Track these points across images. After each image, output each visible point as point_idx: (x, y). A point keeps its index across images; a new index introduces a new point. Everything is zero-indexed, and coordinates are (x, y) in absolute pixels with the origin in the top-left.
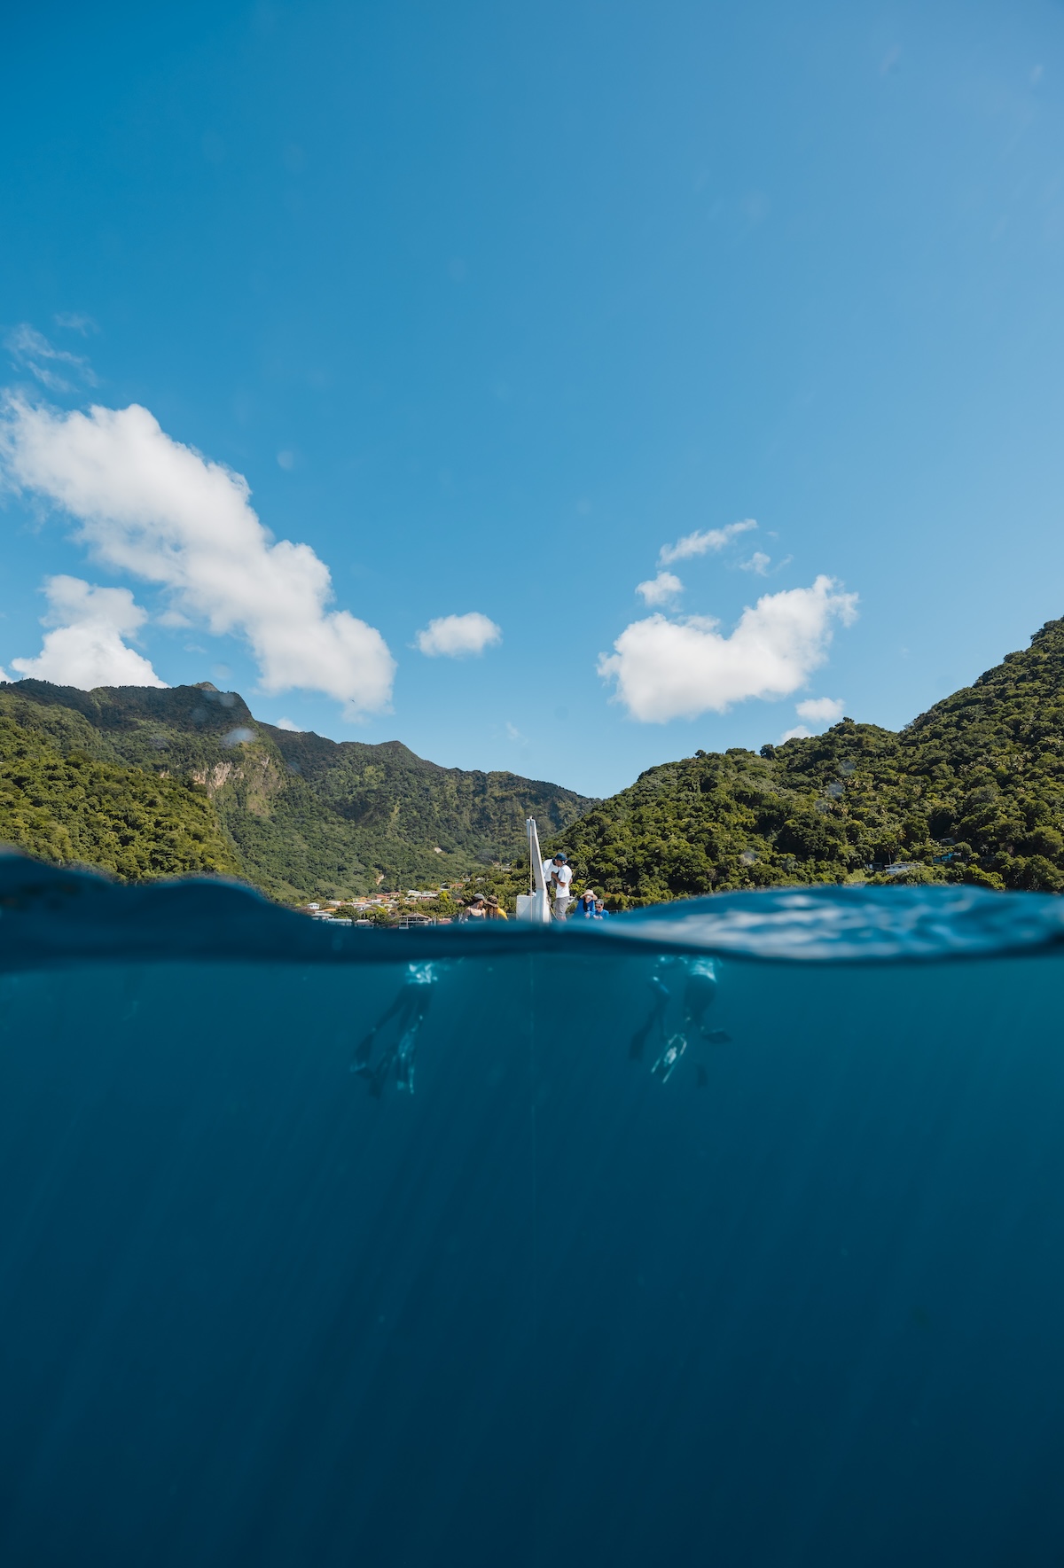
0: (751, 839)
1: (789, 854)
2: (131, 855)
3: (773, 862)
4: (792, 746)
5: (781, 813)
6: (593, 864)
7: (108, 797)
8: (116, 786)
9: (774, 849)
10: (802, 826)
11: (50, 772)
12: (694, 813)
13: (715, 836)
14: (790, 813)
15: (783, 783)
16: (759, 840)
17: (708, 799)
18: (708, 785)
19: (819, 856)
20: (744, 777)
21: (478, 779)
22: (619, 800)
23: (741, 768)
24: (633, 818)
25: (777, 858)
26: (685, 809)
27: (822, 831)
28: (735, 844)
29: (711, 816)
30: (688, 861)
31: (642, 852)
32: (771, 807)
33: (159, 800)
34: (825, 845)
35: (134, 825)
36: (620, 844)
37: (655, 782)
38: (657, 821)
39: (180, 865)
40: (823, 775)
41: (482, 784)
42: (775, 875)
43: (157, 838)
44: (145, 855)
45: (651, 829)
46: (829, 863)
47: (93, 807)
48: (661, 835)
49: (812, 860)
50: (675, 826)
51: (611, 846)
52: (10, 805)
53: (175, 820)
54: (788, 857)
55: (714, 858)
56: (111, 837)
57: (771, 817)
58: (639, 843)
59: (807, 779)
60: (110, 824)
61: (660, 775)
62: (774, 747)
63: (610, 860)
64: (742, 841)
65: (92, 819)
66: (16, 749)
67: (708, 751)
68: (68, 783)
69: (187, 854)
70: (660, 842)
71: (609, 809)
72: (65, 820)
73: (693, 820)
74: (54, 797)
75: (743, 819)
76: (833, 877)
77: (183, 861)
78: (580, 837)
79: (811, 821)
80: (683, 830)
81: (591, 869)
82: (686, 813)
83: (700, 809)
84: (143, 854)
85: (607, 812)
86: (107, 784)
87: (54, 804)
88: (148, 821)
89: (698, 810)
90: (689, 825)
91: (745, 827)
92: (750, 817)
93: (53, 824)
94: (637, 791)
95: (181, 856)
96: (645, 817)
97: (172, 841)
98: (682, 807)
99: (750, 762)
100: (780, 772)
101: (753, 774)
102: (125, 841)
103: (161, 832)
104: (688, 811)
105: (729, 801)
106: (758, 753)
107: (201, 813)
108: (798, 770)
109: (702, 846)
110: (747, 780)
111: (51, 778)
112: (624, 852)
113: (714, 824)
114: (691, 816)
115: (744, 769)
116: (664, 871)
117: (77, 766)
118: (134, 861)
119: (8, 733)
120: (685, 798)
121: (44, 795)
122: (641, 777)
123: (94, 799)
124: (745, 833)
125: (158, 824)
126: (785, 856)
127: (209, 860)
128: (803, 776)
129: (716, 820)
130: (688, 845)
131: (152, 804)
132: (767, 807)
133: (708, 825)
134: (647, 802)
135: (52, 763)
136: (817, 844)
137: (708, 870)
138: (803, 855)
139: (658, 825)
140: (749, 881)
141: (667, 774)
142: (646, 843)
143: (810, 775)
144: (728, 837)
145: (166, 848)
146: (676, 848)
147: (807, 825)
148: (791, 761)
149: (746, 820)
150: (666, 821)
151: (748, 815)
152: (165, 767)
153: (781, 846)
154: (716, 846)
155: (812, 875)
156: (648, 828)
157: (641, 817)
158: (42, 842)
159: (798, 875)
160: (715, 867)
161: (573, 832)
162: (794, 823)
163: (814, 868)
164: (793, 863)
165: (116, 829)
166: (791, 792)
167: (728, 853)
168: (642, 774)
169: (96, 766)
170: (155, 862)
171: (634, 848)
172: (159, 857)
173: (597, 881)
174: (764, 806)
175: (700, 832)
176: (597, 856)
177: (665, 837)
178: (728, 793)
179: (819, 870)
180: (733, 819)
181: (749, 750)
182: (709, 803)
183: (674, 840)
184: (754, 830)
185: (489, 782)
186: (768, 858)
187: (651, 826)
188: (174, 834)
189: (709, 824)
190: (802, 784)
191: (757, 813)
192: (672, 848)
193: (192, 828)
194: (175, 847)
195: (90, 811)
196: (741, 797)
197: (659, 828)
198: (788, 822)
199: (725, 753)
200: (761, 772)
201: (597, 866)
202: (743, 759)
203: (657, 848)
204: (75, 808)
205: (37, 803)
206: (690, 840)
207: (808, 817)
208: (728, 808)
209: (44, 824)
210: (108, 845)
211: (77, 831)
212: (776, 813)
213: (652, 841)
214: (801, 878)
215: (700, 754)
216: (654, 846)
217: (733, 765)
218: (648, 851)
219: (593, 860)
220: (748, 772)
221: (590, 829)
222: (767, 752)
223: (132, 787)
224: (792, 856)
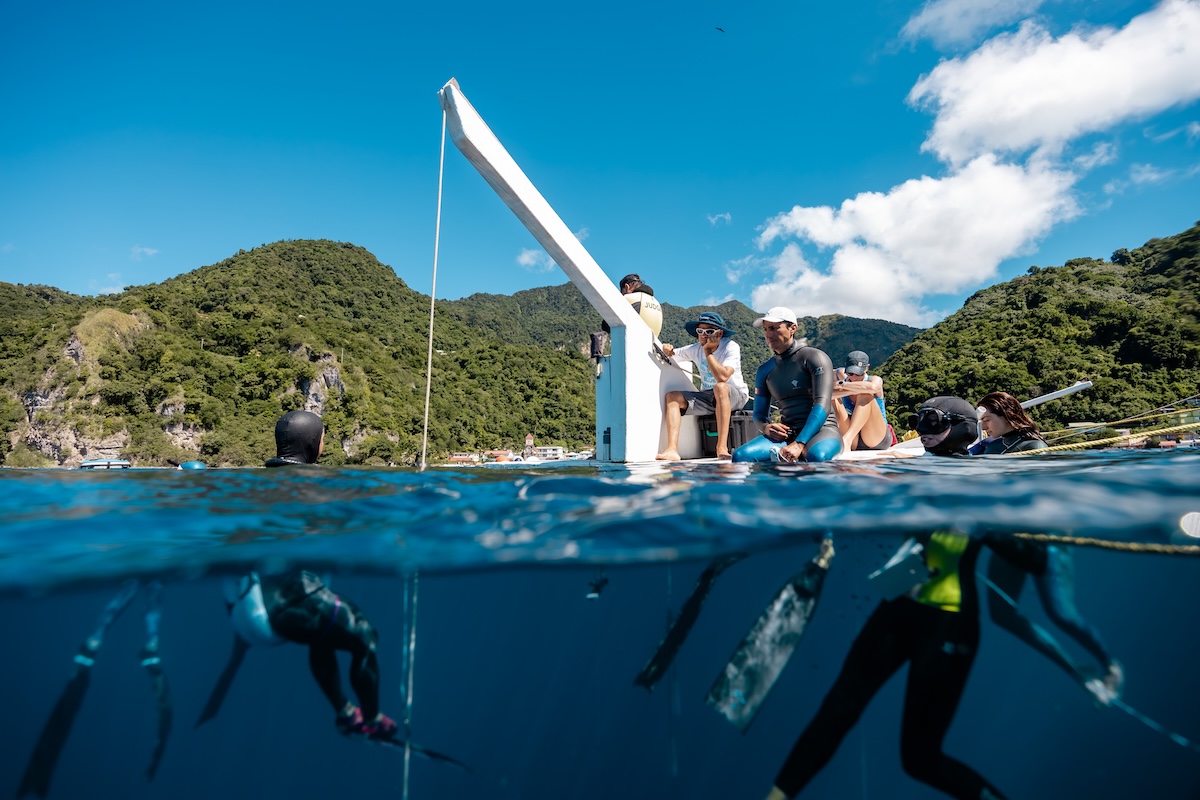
0: (1087, 352)
1: (1135, 364)
2: (531, 408)
3: (1114, 374)
4: (1151, 247)
5: (1124, 321)
6: (902, 390)
7: (516, 368)
8: (520, 360)
9: (1116, 361)
10: (1149, 334)
11: (480, 354)
12: (1016, 331)
13: (1039, 352)
14: (1134, 320)
15: (1136, 288)
16: (1098, 353)
17: (1033, 315)
18: (1035, 301)
19: (1173, 364)
20: (1085, 288)
21: (809, 323)
22: (940, 328)
23: (1081, 278)
24: (948, 343)
25: (1119, 370)
26: (1006, 329)
27: (1177, 336)
28: (1066, 358)
29: (1035, 332)
30: (1006, 380)
31: (954, 374)
32: (1111, 315)
33: (548, 366)
34: (1180, 351)
35: (533, 387)
36: (932, 369)
37: (980, 305)
38: (973, 343)
39: (563, 413)
40: (1184, 273)
41: (813, 327)
42: (1116, 387)
43: (548, 395)
44: (541, 408)
45: (966, 351)
46: (1187, 370)
47: (507, 376)
48: (978, 357)
49: (1164, 369)
50: (993, 347)
51: (922, 372)
52: (455, 379)
53: (559, 380)
54: (1133, 367)
55: (1038, 376)
56: (518, 397)
57: (1111, 326)
58: (953, 366)
59: (1165, 280)
60: (518, 387)
61: (986, 299)
62: (1129, 251)
63: (920, 386)
64: (1075, 355)
65: (507, 384)
66: (464, 342)
67: (1042, 266)
68: (491, 361)
69: (567, 405)
70: (976, 364)
71: (930, 337)
72: (489, 386)
73: (1014, 338)
74: (484, 371)
75: (1074, 331)
76: (1193, 386)
77: (565, 411)
78: (900, 366)
79: (1161, 327)
80: (1002, 350)
81: (902, 395)
82: (1007, 332)
83: (1024, 326)
84: (539, 407)
85: (927, 339)
86: (515, 359)
87: (483, 375)
88: (540, 382)
89: (1019, 327)
90: (1010, 344)
91: (1079, 340)
92: (1085, 329)
93: (480, 390)
94: (961, 316)
95: (563, 407)
96: (960, 340)
97: (557, 396)
98: (1002, 327)
99: (1096, 271)
100: (1132, 277)
101: (1098, 283)
102: (528, 398)
103: (550, 390)
104: (1010, 330)
105: (1058, 315)
106: (1107, 259)
107: (580, 374)
108: (1154, 271)
109: (1023, 364)
110: (1089, 290)
111: (481, 359)
112: (936, 377)
113: (1038, 340)
114: (1013, 334)
115: (1087, 279)
116: (980, 392)
117: (496, 349)
118: (533, 413)
119: (459, 331)
120: (1007, 317)
121: (477, 371)
122: (967, 303)
123: (507, 371)
124: (1079, 346)
125: (548, 384)
126: (1130, 366)
127: (584, 409)
128: (1161, 277)
129: (1041, 336)
130: (1008, 364)
131: (544, 370)
132: (1105, 316)
133: (1030, 342)
134: (969, 325)
135: (481, 348)
136: (1169, 352)
137: (1031, 388)
138: (1151, 362)
139: (975, 347)
140: (1081, 396)
141: (994, 296)
142: (960, 365)
143: (1169, 276)
144: (1056, 351)
145: (553, 402)
146: (993, 368)
147: (1156, 332)
148: (1147, 263)
149: (1080, 332)
150: (983, 343)
151: (1085, 327)
152: (562, 343)
153: (1123, 356)
154: (1040, 362)
155: (1165, 386)
156: (964, 351)
157: (957, 341)
158: (473, 403)
159: (1147, 386)
160: (1039, 384)
161: (893, 361)
162: (1139, 331)
163: (1168, 377)
164: (1140, 374)
165: (522, 390)
166: (1144, 298)
167: (1056, 368)
168: (968, 300)
169: (508, 348)
170: (547, 413)
171: (946, 372)
172: (549, 409)
173: (907, 406)
174: (1102, 315)
175: (1023, 349)
176: (908, 383)
177: (981, 359)
178: (1059, 306)
179: (1172, 379)
180: (1061, 332)
181: (1095, 258)
182: (1035, 319)
183: (991, 360)
184: (1091, 342)
185: (820, 325)
186: (1108, 371)
187: (967, 349)
188: (558, 392)
189: (1032, 341)
190: (1160, 286)
191: (1095, 323)
192: (988, 368)
193: (570, 386)
194: (559, 400)
195: (505, 379)
196: (1073, 309)
197: (975, 350)
198: (1132, 330)
199: (1063, 265)
200: (1108, 280)
201: (906, 392)
202: (1086, 268)
203: (970, 370)
204: (496, 378)
205: (473, 377)
206: (1010, 359)
207: (1157, 322)
208: (1056, 322)
209: (474, 390)
210: (517, 402)
211: (498, 393)
212: (1117, 322)
213: (967, 363)
214: (1151, 389)
215: (1033, 270)
216: (967, 368)
217: (1073, 277)
218: (961, 373)
219: (904, 387)
220: (1091, 282)
221: (910, 357)
222: (1120, 258)
223: (531, 360)
224: (1138, 366)
